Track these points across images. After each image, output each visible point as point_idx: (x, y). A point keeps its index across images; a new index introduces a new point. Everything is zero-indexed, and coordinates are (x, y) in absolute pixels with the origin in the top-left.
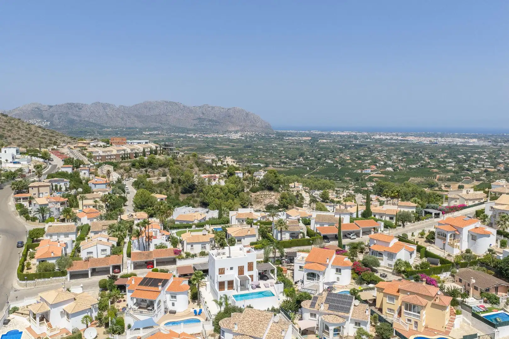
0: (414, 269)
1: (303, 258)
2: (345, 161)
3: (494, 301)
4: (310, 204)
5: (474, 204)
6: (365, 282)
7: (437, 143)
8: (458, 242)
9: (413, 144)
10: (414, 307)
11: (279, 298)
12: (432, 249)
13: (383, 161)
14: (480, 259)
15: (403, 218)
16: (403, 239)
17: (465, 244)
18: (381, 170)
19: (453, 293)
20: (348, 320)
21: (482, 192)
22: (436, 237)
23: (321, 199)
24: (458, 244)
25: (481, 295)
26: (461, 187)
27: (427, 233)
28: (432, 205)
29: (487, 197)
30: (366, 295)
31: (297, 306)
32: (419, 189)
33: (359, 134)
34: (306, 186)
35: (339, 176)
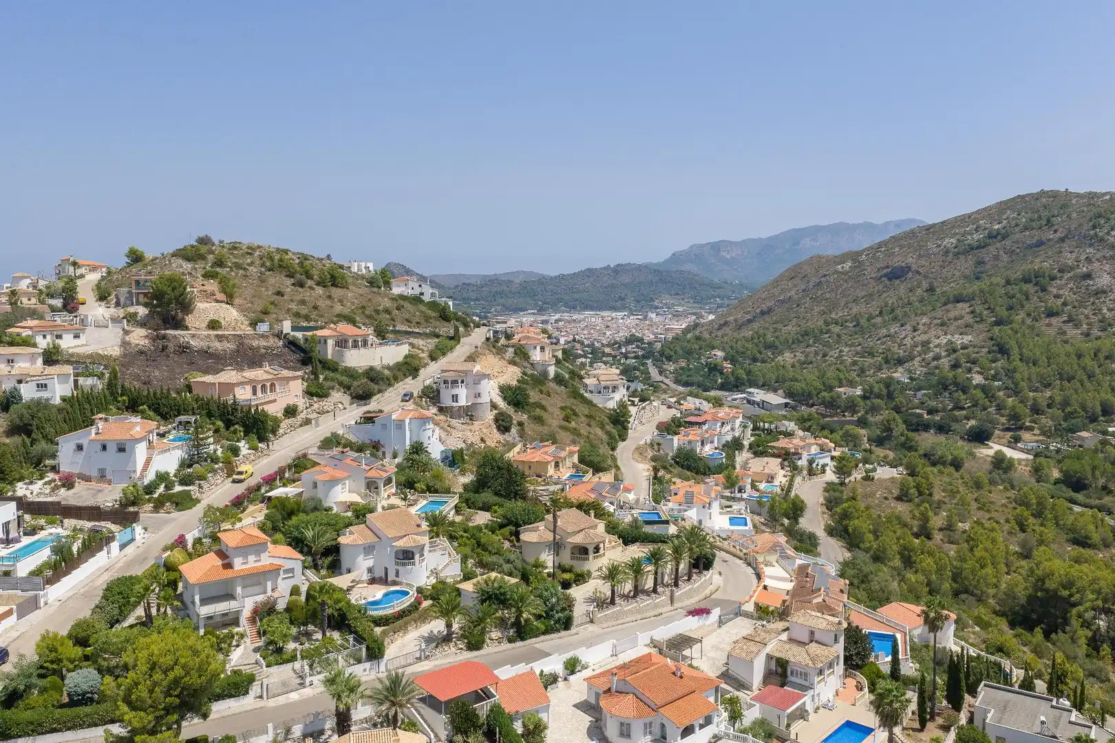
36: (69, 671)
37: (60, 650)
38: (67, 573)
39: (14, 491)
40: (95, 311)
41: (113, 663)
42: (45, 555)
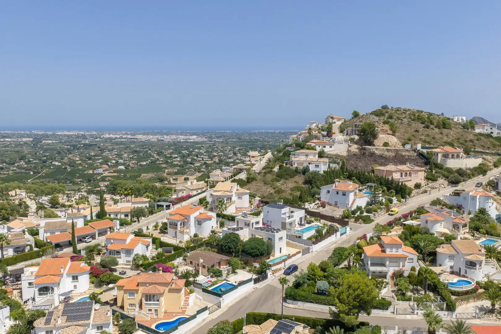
0: (151, 261)
1: (32, 273)
2: (74, 161)
3: (218, 274)
4: (37, 212)
5: (197, 193)
6: (105, 283)
7: (163, 141)
8: (188, 229)
9: (142, 142)
10: (154, 296)
11: (5, 324)
12: (166, 239)
13: (115, 160)
14: (205, 241)
15: (138, 214)
16: (139, 234)
17: (193, 230)
18: (114, 169)
19: (186, 276)
20: (89, 327)
21: (203, 182)
22: (168, 227)
23: (50, 205)
24: (188, 230)
25: (208, 272)
26: (186, 179)
27: (160, 225)
28: (164, 198)
29: (207, 186)
30: (106, 297)
31: (29, 327)
32: (151, 185)
33: (88, 133)
34: (30, 193)
35: (69, 178)
36: (318, 280)
37: (316, 270)
38: (320, 241)
39: (305, 206)
40: (338, 137)
41: (334, 282)
42: (313, 233)
